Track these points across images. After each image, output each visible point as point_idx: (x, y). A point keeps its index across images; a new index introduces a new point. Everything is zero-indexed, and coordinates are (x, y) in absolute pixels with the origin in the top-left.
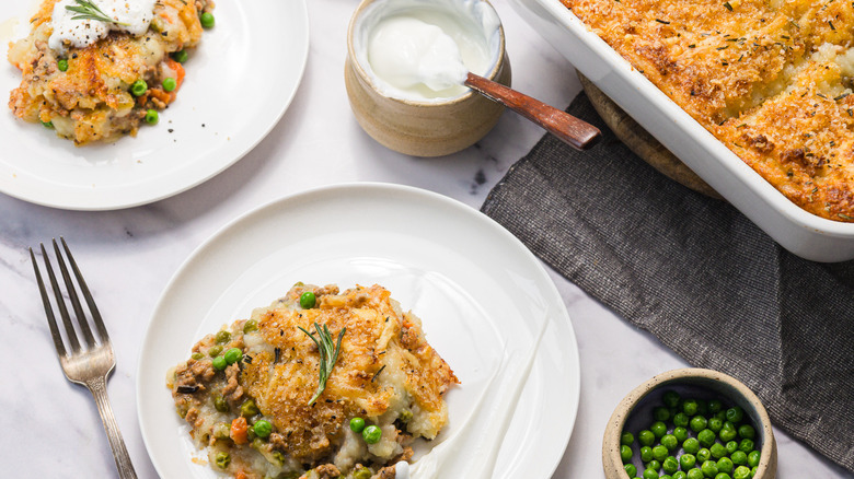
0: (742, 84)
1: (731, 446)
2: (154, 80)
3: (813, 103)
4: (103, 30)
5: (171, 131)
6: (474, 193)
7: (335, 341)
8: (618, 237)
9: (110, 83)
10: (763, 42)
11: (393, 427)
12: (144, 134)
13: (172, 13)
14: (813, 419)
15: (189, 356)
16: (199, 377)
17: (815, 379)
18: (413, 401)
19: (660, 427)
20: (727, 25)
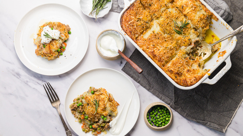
0: (168, 57)
1: (165, 114)
2: (61, 47)
3: (180, 60)
4: (51, 40)
5: (65, 56)
6: (120, 66)
7: (98, 102)
8: (146, 74)
9: (53, 51)
10: (172, 48)
11: (109, 117)
12: (60, 57)
13: (63, 35)
14: (179, 108)
15: (73, 102)
16: (75, 108)
17: (180, 100)
18: (112, 111)
19: (153, 112)
20: (165, 45)
